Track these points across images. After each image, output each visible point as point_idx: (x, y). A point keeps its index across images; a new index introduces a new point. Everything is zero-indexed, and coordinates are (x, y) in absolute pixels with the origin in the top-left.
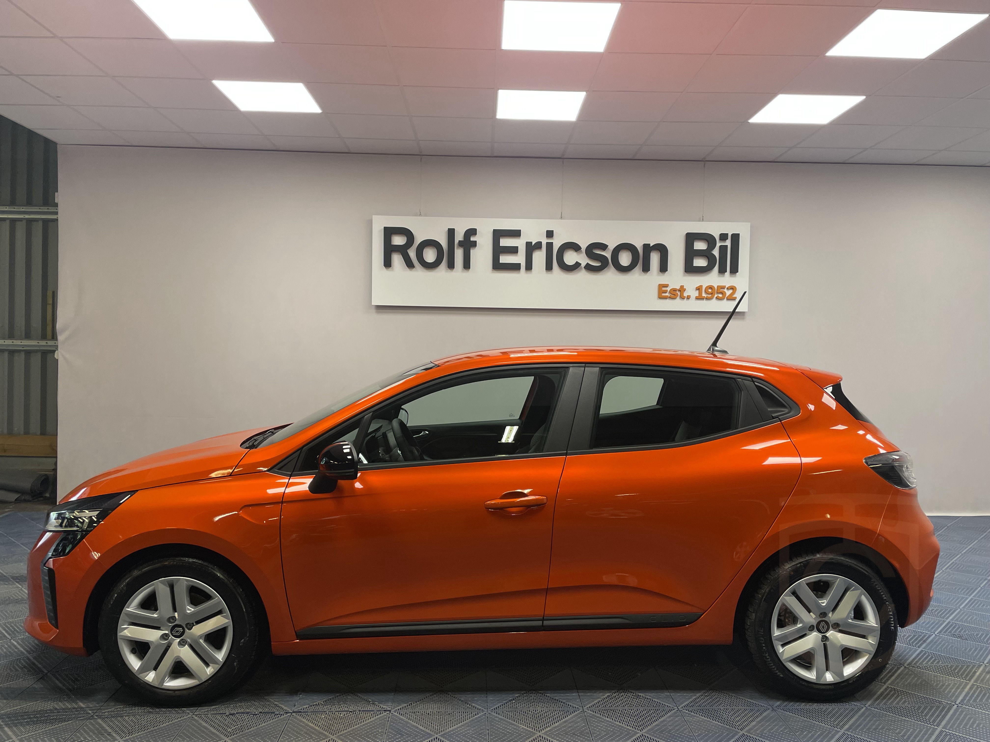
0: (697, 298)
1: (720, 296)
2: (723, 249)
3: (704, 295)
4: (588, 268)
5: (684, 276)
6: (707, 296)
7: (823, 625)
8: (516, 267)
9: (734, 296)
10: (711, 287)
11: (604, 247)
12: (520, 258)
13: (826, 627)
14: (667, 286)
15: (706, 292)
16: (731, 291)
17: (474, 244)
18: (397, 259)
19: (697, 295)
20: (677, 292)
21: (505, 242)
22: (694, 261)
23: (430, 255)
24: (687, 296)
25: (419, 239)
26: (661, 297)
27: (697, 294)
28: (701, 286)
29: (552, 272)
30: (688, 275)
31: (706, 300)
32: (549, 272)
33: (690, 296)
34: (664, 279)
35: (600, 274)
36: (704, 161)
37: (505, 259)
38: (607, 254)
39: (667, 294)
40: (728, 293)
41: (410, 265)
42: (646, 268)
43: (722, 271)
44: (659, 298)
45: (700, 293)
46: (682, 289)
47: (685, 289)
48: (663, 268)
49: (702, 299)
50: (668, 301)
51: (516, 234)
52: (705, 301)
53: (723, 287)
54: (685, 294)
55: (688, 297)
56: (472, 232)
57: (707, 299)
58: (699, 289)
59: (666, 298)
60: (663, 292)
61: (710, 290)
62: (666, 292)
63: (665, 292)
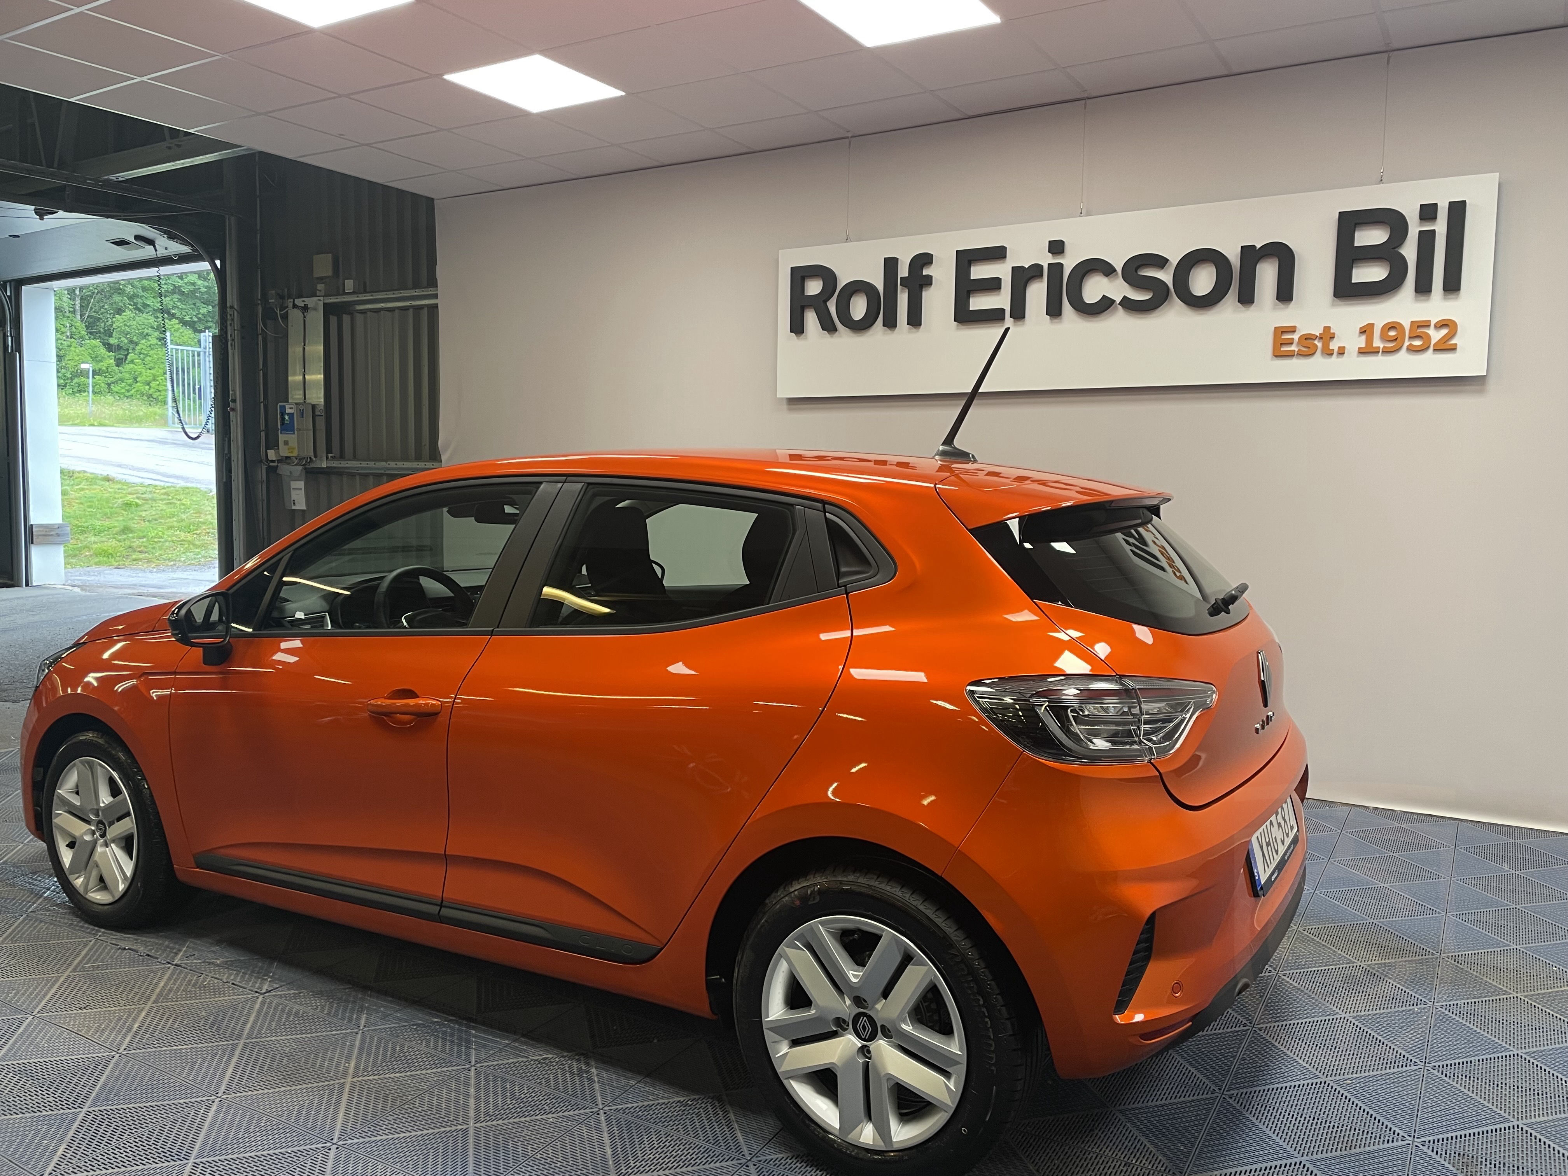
0: (1362, 352)
1: (1417, 343)
2: (1427, 240)
3: (1378, 343)
4: (1128, 304)
5: (1333, 305)
6: (1384, 347)
7: (864, 1024)
8: (994, 316)
9: (1453, 342)
10: (1392, 326)
11: (1160, 262)
12: (1002, 300)
13: (869, 1029)
14: (1293, 330)
15: (1384, 337)
16: (1444, 332)
17: (928, 281)
18: (811, 318)
19: (1363, 345)
20: (1316, 342)
21: (979, 272)
22: (1354, 271)
23: (859, 308)
24: (1339, 348)
25: (842, 282)
26: (1278, 355)
27: (1362, 342)
28: (1371, 326)
29: (1061, 319)
30: (1341, 303)
31: (1382, 355)
32: (1056, 321)
33: (1344, 348)
34: (1285, 316)
35: (1152, 316)
36: (1388, 51)
37: (979, 303)
38: (1166, 276)
39: (1294, 348)
40: (1436, 336)
41: (828, 326)
42: (1247, 298)
43: (1423, 288)
44: (1276, 356)
45: (1369, 341)
46: (1328, 335)
47: (1334, 334)
48: (1285, 293)
49: (1375, 352)
50: (1295, 361)
51: (997, 254)
52: (1380, 358)
53: (1427, 324)
54: (1334, 345)
55: (1341, 352)
56: (923, 260)
57: (1387, 352)
58: (1366, 330)
59: (1290, 355)
60: (1281, 344)
61: (1392, 333)
62: (1292, 343)
63: (1290, 343)
